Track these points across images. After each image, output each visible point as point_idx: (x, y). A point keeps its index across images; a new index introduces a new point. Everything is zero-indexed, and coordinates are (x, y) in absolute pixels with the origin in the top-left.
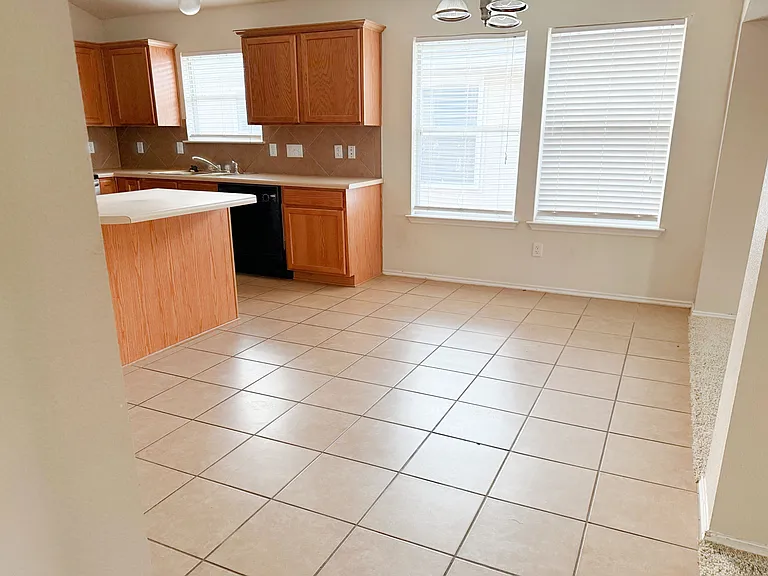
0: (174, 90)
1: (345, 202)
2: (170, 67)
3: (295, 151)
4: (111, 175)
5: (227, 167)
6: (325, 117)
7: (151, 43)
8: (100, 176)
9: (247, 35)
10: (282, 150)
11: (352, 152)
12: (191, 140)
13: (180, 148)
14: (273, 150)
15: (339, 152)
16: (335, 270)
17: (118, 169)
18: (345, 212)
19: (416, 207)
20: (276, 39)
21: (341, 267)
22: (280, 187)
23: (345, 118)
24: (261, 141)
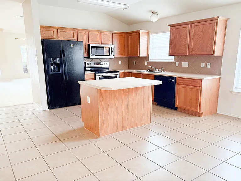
0: (147, 45)
1: (201, 84)
2: (147, 38)
3: (185, 64)
4: (123, 71)
5: (160, 70)
6: (198, 53)
7: (141, 31)
8: (120, 71)
9: (172, 26)
10: (180, 64)
11: (209, 65)
12: (150, 61)
13: (146, 63)
14: (177, 64)
15: (203, 65)
16: (194, 109)
17: (127, 69)
18: (201, 88)
19: (236, 88)
20: (182, 26)
21: (197, 108)
22: (176, 77)
23: (206, 53)
24: (173, 61)
